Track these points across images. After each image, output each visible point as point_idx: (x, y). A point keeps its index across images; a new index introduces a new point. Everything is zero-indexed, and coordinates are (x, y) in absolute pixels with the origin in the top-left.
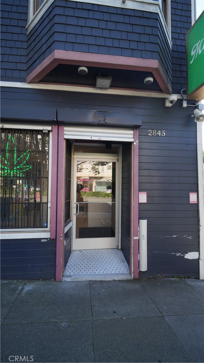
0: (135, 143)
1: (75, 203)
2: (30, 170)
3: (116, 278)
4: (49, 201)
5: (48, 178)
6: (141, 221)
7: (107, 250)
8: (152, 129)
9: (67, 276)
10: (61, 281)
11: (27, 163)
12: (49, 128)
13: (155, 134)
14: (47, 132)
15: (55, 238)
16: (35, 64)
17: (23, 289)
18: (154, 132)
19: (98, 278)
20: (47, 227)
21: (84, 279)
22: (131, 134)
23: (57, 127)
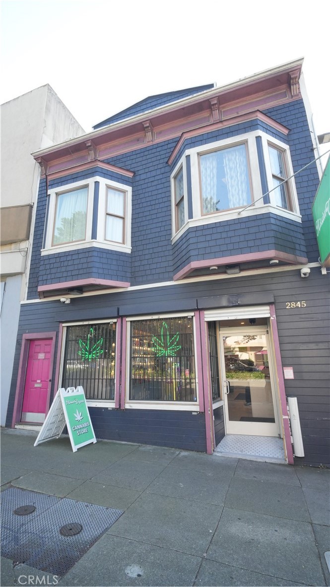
0: (272, 318)
1: (225, 381)
2: (180, 349)
3: (268, 461)
4: (197, 377)
5: (194, 356)
6: (290, 399)
7: (266, 438)
8: (290, 302)
9: (218, 452)
10: (212, 454)
11: (178, 344)
12: (192, 314)
13: (293, 306)
14: (191, 317)
15: (203, 411)
16: (179, 268)
17: (179, 454)
18: (293, 305)
19: (248, 458)
20: (196, 401)
21: (234, 456)
22: (267, 310)
23: (198, 312)
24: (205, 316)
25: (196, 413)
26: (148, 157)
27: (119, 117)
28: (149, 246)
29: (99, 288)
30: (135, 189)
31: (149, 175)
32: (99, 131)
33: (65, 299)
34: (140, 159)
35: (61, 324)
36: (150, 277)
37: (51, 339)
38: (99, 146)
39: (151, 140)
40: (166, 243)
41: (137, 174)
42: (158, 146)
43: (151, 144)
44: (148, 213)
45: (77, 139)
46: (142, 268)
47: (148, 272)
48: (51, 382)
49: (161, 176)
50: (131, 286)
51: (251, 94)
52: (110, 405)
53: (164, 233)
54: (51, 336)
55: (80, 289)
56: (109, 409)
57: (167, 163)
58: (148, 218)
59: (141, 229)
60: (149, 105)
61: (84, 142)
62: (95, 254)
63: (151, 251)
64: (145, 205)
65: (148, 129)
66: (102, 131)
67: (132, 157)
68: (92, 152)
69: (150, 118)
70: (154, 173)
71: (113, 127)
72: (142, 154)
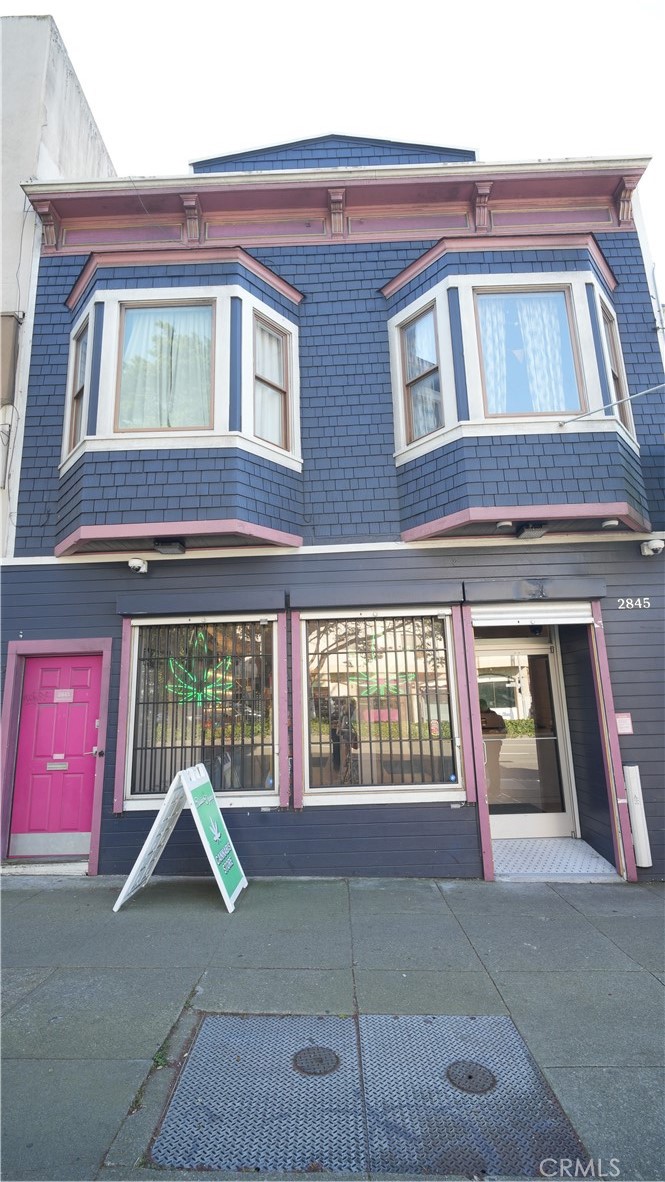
0: (596, 626)
3: (594, 880)
6: (628, 769)
7: (553, 841)
8: (625, 598)
10: (494, 881)
13: (630, 606)
14: (444, 617)
15: (474, 800)
18: (630, 603)
19: (559, 880)
20: (456, 781)
21: (534, 880)
22: (584, 610)
23: (459, 608)
24: (473, 616)
25: (458, 806)
26: (334, 267)
27: (260, 159)
28: (343, 463)
29: (243, 542)
30: (307, 332)
31: (337, 308)
32: (223, 180)
33: (138, 561)
34: (317, 269)
35: (125, 621)
36: (348, 530)
37: (100, 655)
38: (207, 214)
39: (341, 231)
40: (382, 460)
41: (308, 300)
42: (356, 249)
43: (340, 240)
44: (339, 391)
45: (161, 183)
46: (329, 508)
47: (345, 518)
48: (103, 758)
49: (365, 317)
50: (305, 544)
51: (549, 197)
52: (265, 800)
53: (379, 439)
54: (97, 649)
55: (180, 542)
56: (263, 810)
57: (380, 291)
58: (340, 401)
59: (324, 422)
60: (332, 154)
61: (178, 194)
62: (240, 464)
63: (349, 474)
64: (331, 371)
65: (337, 206)
66: (229, 180)
67: (295, 260)
68: (193, 224)
69: (348, 184)
70: (350, 307)
71: (258, 179)
72: (320, 259)
